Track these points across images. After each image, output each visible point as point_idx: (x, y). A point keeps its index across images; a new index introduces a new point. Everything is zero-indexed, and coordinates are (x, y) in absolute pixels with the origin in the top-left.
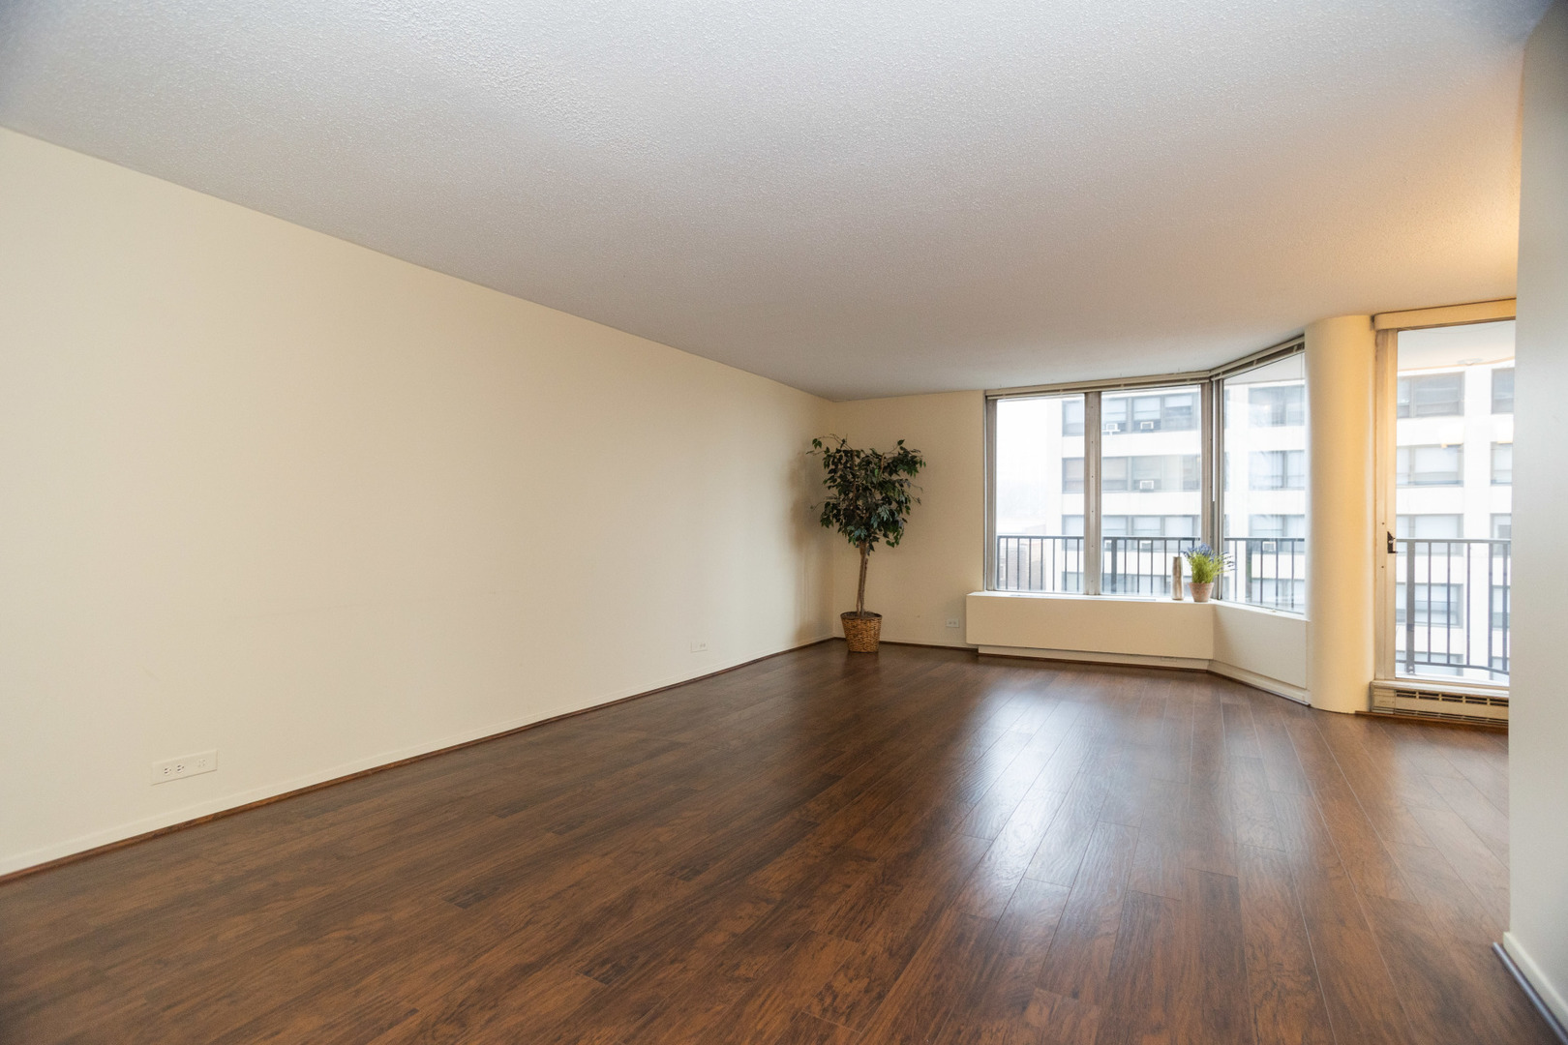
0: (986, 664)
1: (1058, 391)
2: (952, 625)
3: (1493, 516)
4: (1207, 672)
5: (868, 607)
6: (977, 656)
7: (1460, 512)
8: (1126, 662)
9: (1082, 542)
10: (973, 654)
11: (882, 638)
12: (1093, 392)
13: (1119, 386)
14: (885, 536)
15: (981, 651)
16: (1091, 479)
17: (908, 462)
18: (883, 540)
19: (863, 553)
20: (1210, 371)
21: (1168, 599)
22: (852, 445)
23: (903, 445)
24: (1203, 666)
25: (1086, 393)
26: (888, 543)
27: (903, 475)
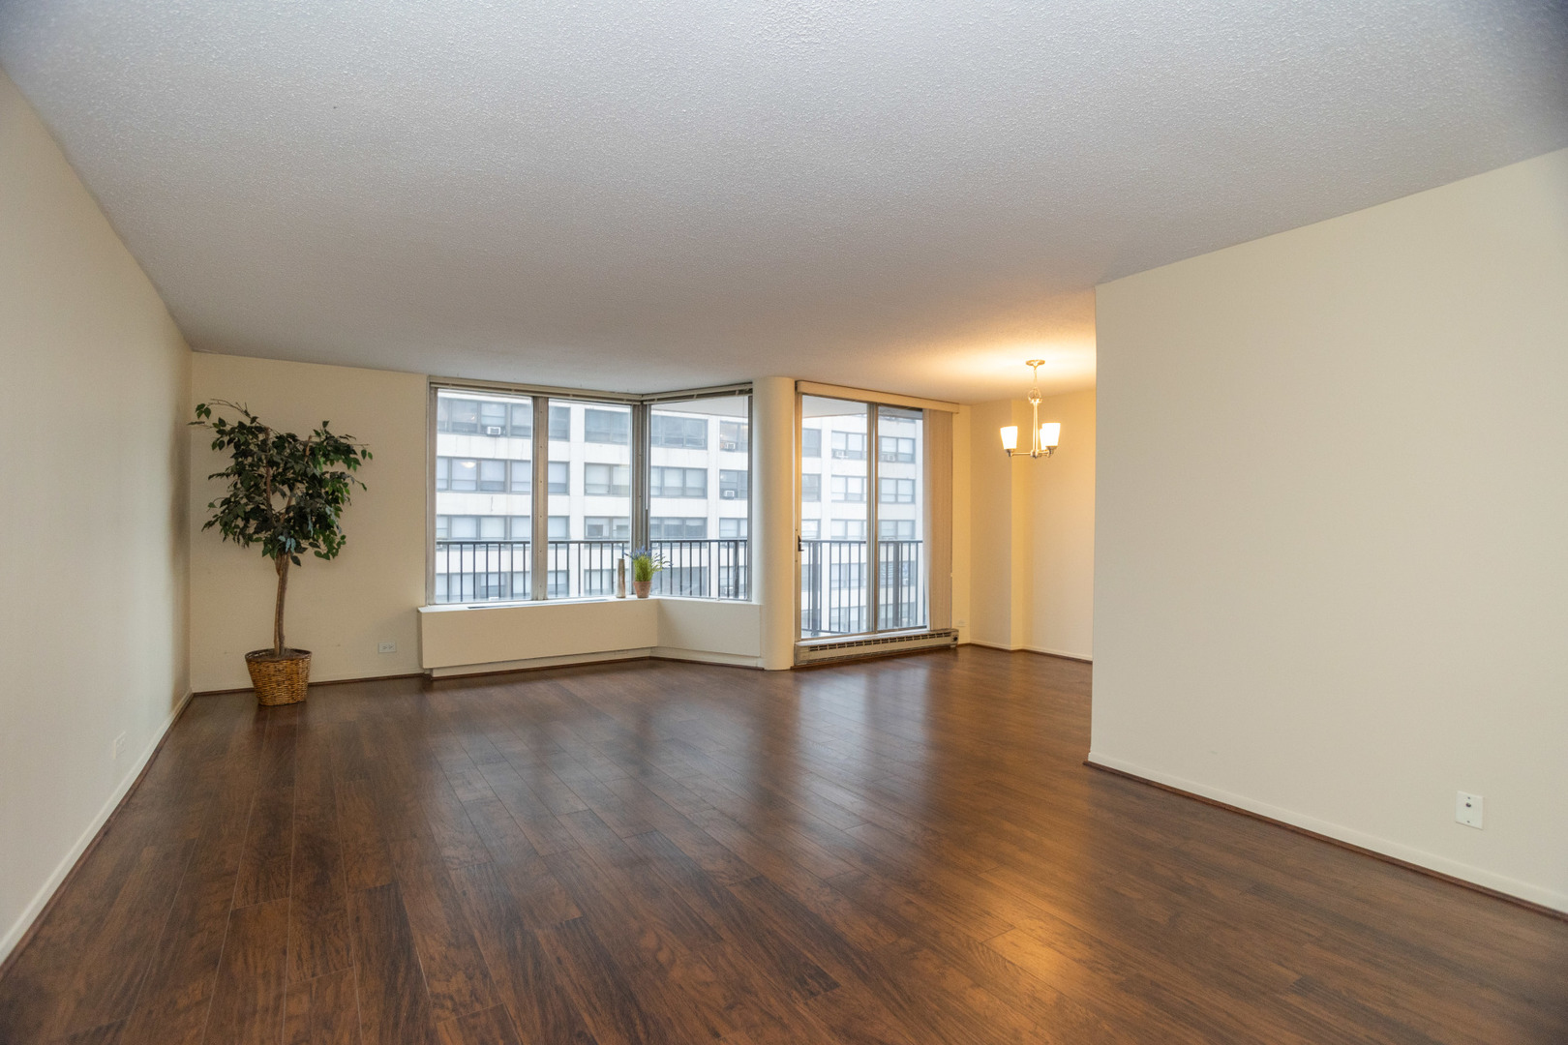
0: (443, 689)
1: (510, 390)
2: (387, 650)
3: (586, 517)
4: (651, 658)
5: (290, 643)
6: (432, 681)
7: (566, 514)
8: (584, 661)
9: (529, 546)
10: (425, 682)
11: (312, 679)
12: (540, 397)
13: (568, 395)
14: (312, 545)
15: (435, 674)
16: (540, 484)
17: (341, 450)
18: (311, 551)
19: (282, 571)
20: (643, 395)
21: (612, 598)
22: (262, 421)
23: (328, 429)
24: (647, 654)
25: (534, 397)
26: (318, 554)
27: (339, 467)
